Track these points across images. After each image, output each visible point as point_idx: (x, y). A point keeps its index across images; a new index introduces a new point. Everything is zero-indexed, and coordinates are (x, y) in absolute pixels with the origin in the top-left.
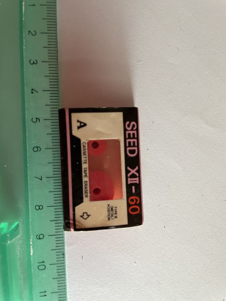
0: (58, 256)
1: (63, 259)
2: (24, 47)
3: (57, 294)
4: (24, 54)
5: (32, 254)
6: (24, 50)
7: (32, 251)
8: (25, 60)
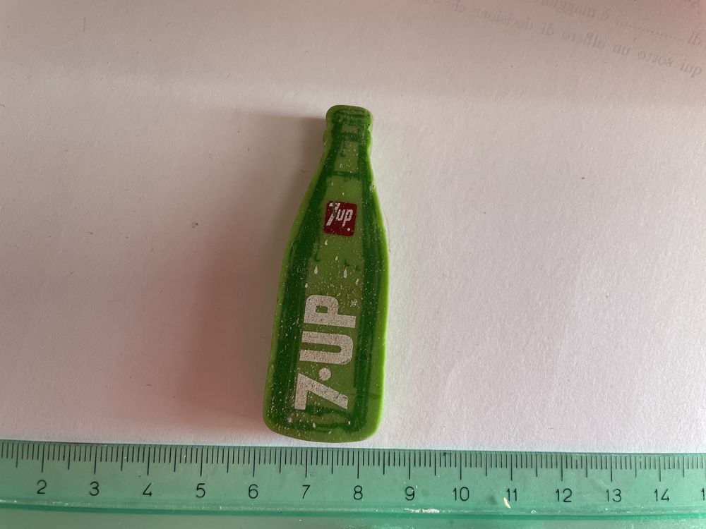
0: (448, 463)
1: (453, 456)
2: (67, 504)
3: (514, 469)
4: (79, 505)
5: (438, 511)
6: (72, 505)
7: (433, 511)
8: (89, 505)
